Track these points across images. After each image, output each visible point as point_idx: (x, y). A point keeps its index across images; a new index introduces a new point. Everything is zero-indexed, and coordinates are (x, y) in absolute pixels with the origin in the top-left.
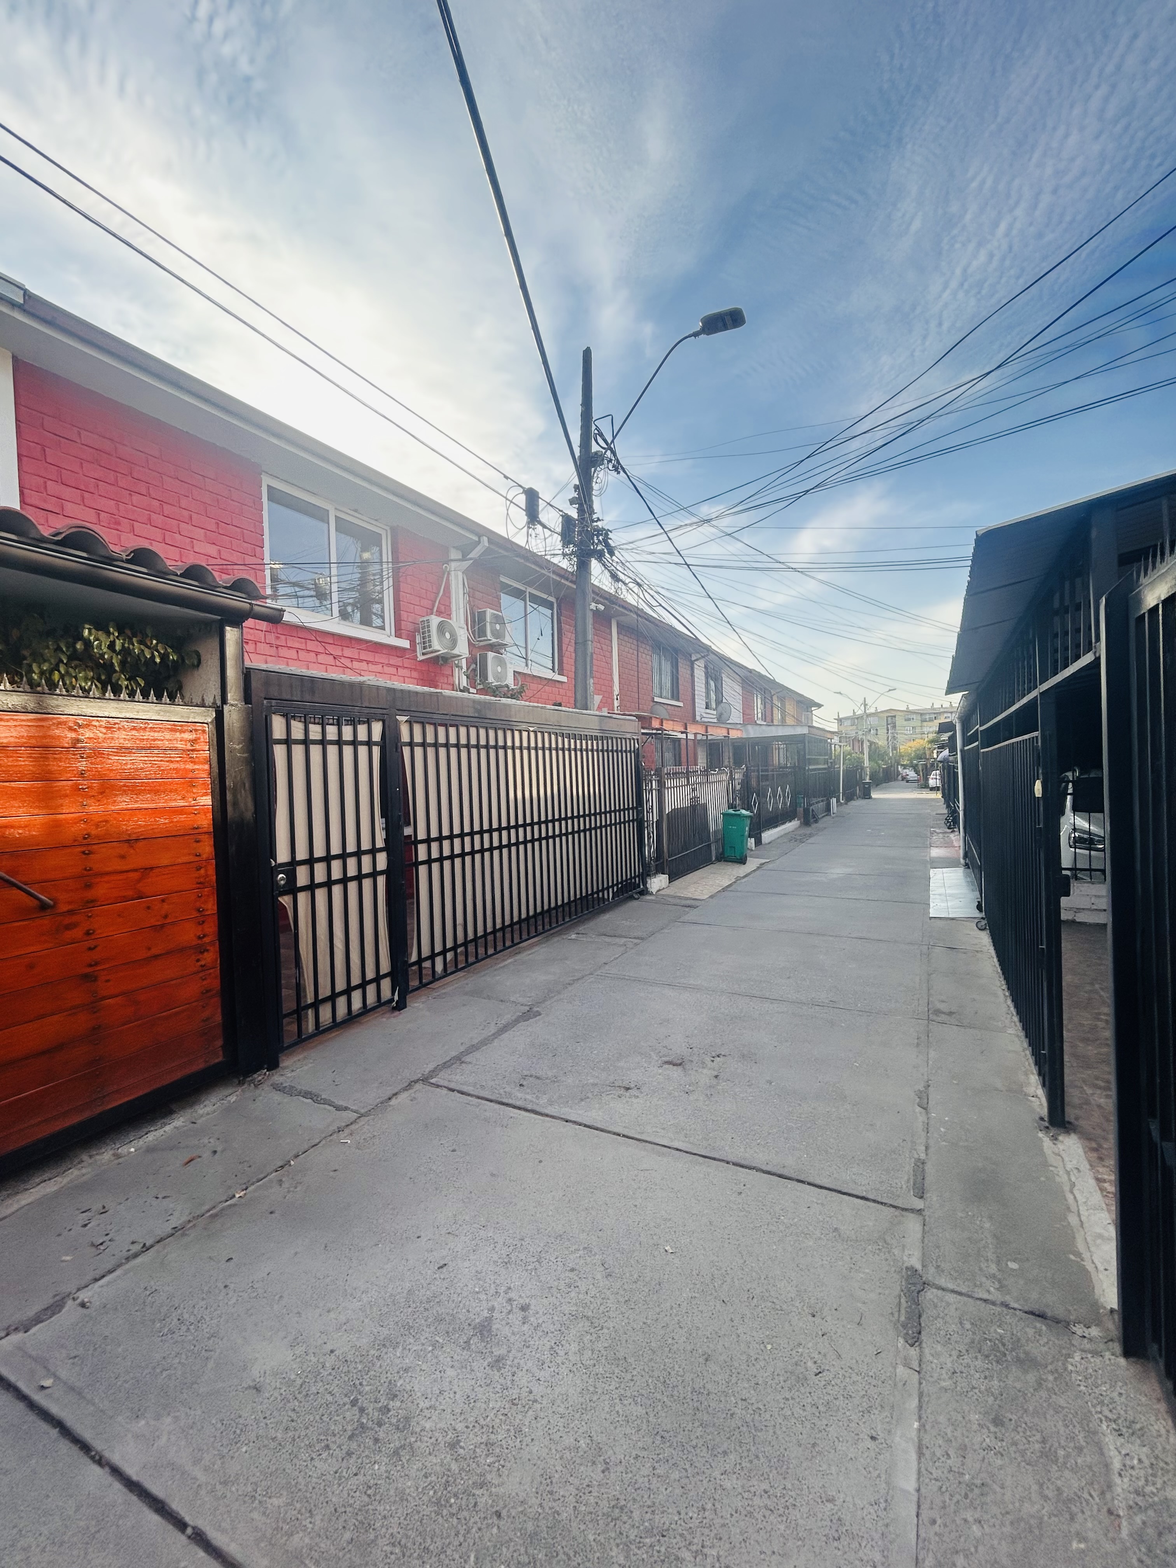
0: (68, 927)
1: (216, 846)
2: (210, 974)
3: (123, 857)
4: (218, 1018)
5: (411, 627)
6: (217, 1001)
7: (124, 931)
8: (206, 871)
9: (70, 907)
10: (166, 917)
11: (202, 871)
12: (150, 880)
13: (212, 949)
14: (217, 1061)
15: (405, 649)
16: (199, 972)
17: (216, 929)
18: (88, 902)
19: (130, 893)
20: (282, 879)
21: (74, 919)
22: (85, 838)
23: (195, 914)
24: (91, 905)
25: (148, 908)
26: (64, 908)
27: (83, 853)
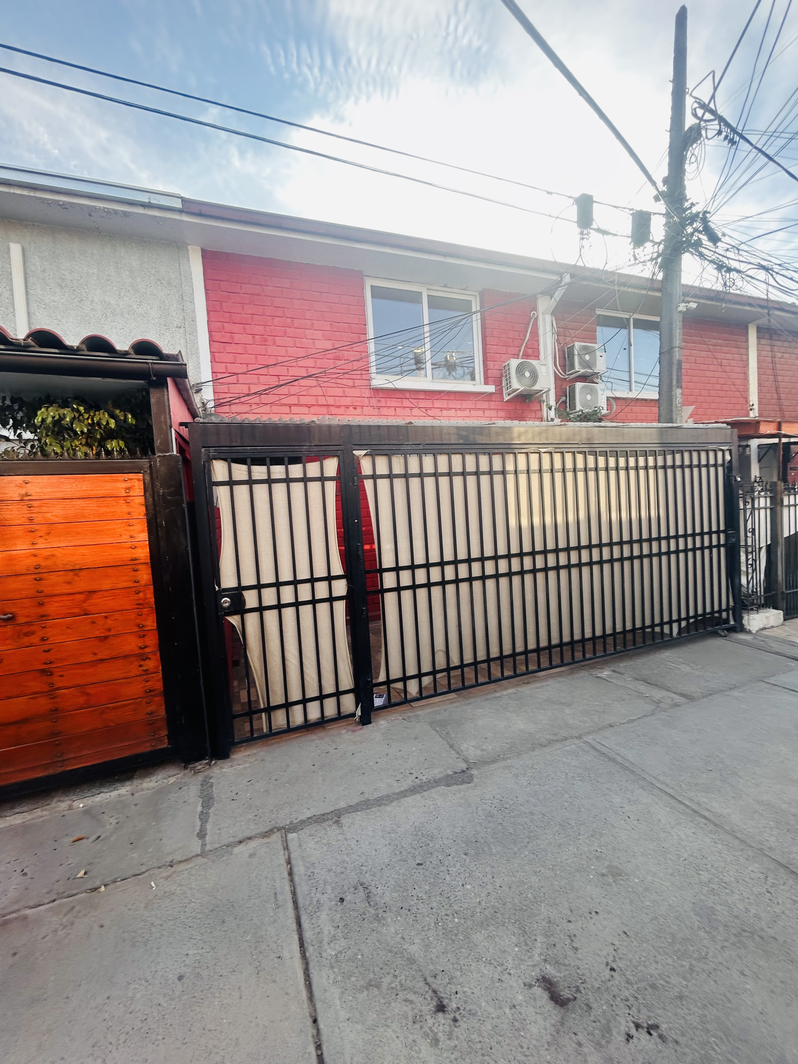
0: (26, 634)
1: (153, 574)
2: (153, 677)
3: (69, 583)
4: (162, 713)
5: (496, 373)
6: (160, 700)
7: (74, 639)
8: (145, 595)
9: (28, 620)
10: (109, 630)
11: (141, 595)
12: (93, 601)
13: (153, 657)
14: (163, 746)
15: (491, 394)
16: (141, 675)
17: (157, 642)
18: (42, 616)
19: (77, 611)
20: (225, 602)
21: (33, 628)
22: (36, 568)
23: (136, 629)
24: (44, 618)
25: (93, 623)
26: (21, 620)
27: (36, 579)
